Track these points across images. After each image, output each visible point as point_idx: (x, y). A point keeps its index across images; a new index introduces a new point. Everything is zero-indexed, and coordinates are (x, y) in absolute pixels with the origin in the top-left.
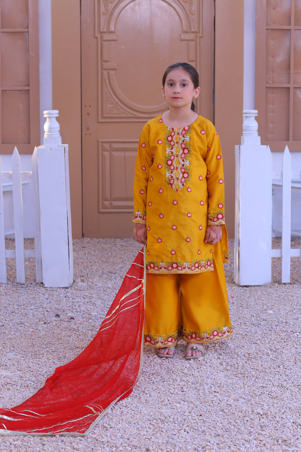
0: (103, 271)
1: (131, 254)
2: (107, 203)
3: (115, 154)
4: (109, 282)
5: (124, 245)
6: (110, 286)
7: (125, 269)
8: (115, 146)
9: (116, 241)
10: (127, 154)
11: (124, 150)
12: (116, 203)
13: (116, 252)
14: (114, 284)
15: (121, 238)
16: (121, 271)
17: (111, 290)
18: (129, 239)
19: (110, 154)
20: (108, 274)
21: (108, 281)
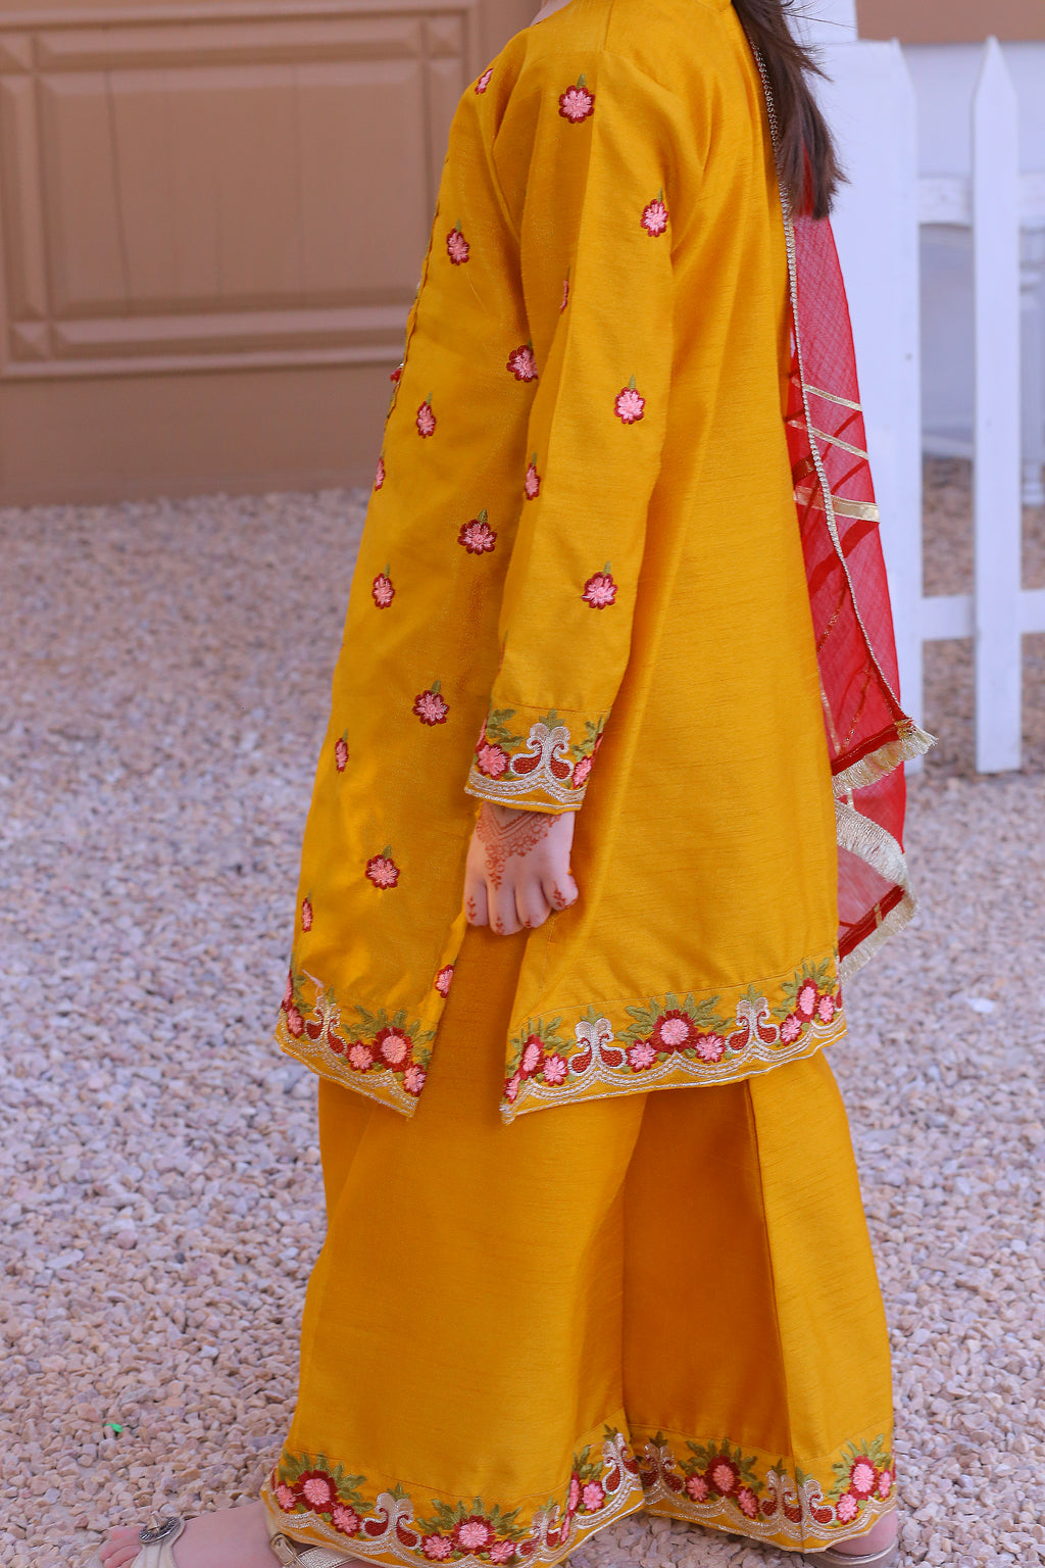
0: (29, 724)
1: (168, 600)
2: (32, 332)
3: (61, 85)
4: (67, 805)
5: (130, 548)
6: (72, 832)
7: (146, 705)
8: (58, 44)
9: (87, 523)
10: (124, 83)
11: (106, 64)
12: (76, 332)
13: (92, 590)
14: (90, 817)
15: (113, 499)
16: (125, 721)
17: (77, 865)
18: (152, 509)
19: (38, 90)
20: (54, 749)
21: (57, 801)
